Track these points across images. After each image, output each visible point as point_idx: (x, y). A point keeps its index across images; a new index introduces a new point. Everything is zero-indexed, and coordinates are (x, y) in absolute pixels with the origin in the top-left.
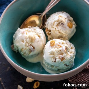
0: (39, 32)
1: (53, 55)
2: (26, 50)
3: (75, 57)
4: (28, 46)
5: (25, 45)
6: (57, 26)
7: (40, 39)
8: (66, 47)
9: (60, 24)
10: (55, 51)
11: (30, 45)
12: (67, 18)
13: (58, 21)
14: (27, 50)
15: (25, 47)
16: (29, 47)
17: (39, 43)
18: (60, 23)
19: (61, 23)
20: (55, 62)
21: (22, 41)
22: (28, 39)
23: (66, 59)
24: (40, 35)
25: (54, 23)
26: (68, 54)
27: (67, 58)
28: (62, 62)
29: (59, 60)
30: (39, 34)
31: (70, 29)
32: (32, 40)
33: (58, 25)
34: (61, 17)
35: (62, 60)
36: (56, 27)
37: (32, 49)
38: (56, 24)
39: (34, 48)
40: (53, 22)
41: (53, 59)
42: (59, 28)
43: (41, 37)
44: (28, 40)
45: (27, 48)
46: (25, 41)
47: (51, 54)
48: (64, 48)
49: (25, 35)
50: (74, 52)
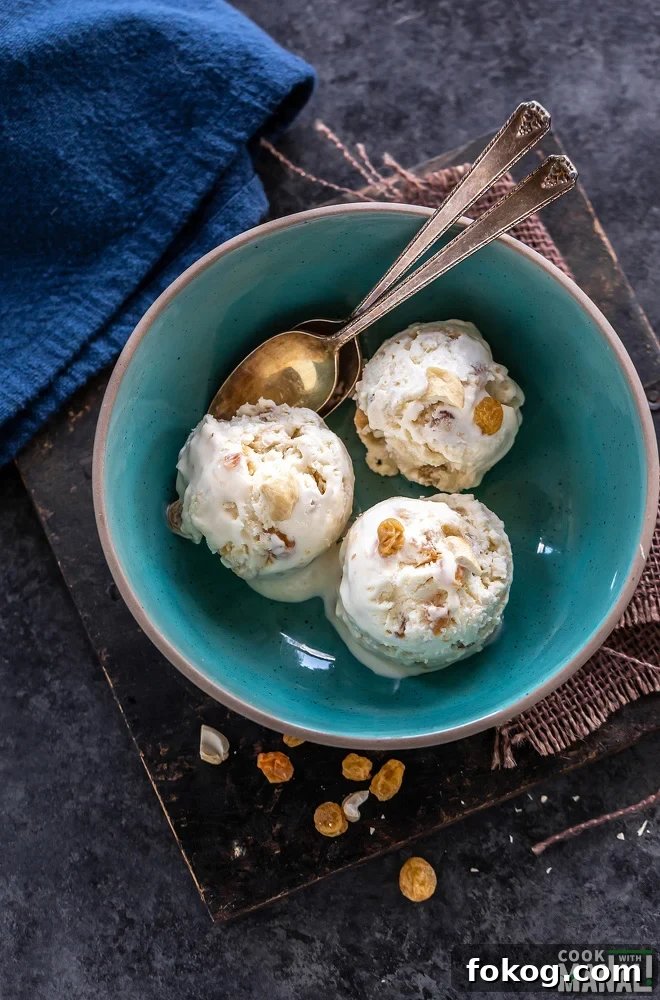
0: (320, 456)
1: (391, 599)
2: (247, 553)
3: (506, 600)
4: (258, 538)
5: (244, 533)
6: (415, 422)
7: (323, 493)
8: (460, 560)
9: (436, 415)
10: (405, 581)
11: (271, 530)
12: (474, 379)
13: (422, 399)
14: (251, 552)
15: (239, 542)
16: (264, 539)
17: (316, 516)
18: (432, 407)
19: (439, 409)
20: (401, 635)
21: (227, 510)
22: (256, 500)
23: (458, 620)
24: (326, 471)
25: (403, 407)
26: (471, 595)
27: (467, 615)
28: (441, 636)
29: (422, 628)
30: (316, 466)
31: (487, 438)
32: (280, 508)
33: (421, 418)
34: (440, 374)
35: (436, 630)
36: (413, 430)
37: (278, 552)
38: (412, 411)
39: (289, 544)
40: (396, 401)
41: (388, 621)
42: (430, 435)
43: (328, 486)
44: (257, 506)
45: (255, 546)
46: (241, 511)
47: (381, 598)
48: (451, 567)
49: (243, 477)
50: (504, 576)
